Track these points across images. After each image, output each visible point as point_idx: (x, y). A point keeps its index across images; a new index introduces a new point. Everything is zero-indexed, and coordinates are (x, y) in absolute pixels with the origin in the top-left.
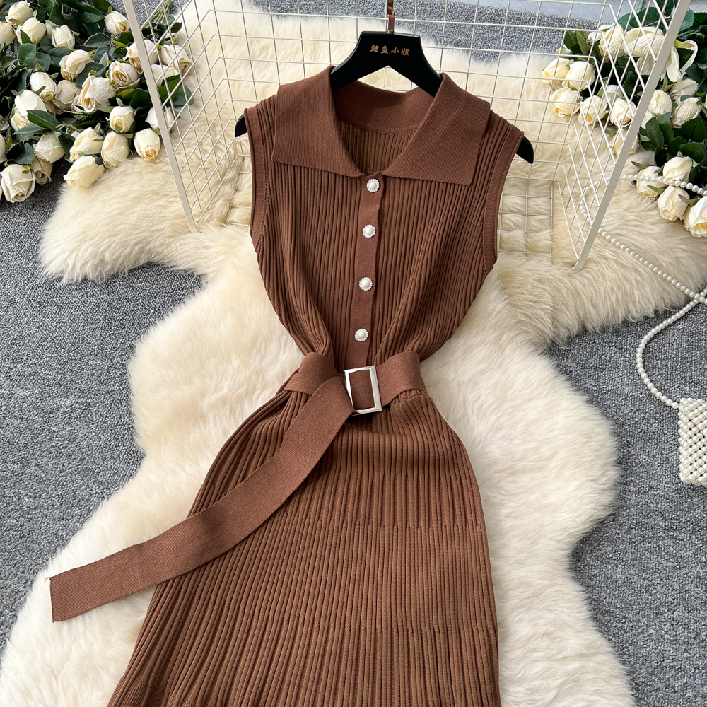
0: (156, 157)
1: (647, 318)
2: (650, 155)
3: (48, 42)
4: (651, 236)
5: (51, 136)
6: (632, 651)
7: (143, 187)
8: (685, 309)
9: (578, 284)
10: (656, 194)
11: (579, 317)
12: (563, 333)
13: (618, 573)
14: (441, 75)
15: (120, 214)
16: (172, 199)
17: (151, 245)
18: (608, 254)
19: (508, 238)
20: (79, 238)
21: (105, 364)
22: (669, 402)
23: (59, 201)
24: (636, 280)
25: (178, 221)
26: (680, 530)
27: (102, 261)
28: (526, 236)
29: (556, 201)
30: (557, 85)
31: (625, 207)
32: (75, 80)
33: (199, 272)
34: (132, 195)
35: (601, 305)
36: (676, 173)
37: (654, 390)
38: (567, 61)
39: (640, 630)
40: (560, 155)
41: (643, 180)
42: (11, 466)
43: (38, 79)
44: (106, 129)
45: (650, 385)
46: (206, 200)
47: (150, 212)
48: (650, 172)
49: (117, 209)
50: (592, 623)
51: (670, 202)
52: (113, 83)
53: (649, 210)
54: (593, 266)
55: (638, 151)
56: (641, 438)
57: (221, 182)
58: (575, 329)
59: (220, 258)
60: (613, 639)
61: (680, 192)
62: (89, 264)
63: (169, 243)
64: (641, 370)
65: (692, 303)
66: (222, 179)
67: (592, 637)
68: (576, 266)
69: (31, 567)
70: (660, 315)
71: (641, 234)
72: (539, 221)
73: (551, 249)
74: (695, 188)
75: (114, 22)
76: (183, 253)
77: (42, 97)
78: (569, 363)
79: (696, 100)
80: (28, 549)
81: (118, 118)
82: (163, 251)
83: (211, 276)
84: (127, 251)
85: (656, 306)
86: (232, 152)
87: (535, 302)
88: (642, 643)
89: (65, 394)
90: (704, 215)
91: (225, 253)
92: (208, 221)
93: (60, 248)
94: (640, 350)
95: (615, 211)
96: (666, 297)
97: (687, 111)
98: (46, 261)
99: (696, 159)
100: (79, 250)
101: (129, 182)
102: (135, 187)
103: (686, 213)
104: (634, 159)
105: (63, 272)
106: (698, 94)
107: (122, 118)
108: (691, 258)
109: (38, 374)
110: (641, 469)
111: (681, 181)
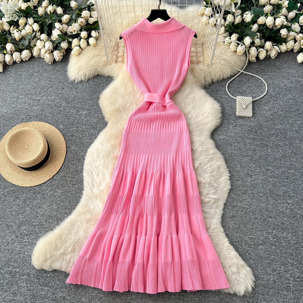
0: (95, 45)
1: (228, 77)
2: (228, 33)
3: (56, 13)
4: (228, 56)
5: (65, 41)
7: (94, 54)
8: (238, 74)
9: (210, 70)
10: (229, 45)
11: (211, 79)
12: (207, 83)
13: (222, 137)
15: (89, 62)
16: (102, 57)
17: (98, 70)
18: (217, 61)
20: (79, 69)
21: (92, 102)
22: (234, 98)
23: (70, 59)
24: (225, 68)
25: (104, 63)
26: (236, 127)
27: (86, 75)
28: (197, 58)
29: (204, 48)
30: (203, 15)
31: (222, 48)
32: (67, 24)
33: (112, 76)
34: (91, 57)
35: (216, 75)
36: (234, 39)
37: (230, 95)
38: (205, 7)
40: (204, 35)
41: (226, 41)
42: (74, 128)
43: (57, 25)
44: (80, 38)
45: (229, 94)
46: (111, 56)
47: (96, 61)
48: (228, 38)
49: (88, 61)
50: (216, 148)
51: (233, 47)
52: (80, 25)
53: (228, 49)
54: (214, 65)
55: (225, 32)
56: (227, 107)
57: (114, 51)
58: (210, 82)
59: (117, 72)
61: (235, 44)
62: (82, 77)
63: (103, 69)
64: (227, 91)
65: (240, 73)
66: (114, 49)
67: (216, 150)
68: (210, 66)
70: (231, 77)
71: (226, 56)
72: (200, 54)
73: (203, 62)
74: (238, 42)
75: (73, 4)
76: (107, 71)
77: (59, 30)
78: (209, 91)
79: (240, 16)
80: (83, 146)
82: (101, 71)
83: (115, 77)
84: (92, 72)
85: (230, 74)
87: (200, 76)
89: (83, 110)
90: (240, 49)
91: (119, 70)
92: (113, 62)
93: (73, 73)
94: (227, 86)
95: (219, 50)
96: (233, 72)
97: (238, 20)
98: (70, 77)
99: (239, 34)
100: (79, 73)
101: (89, 53)
102: (91, 54)
103: (237, 49)
104: (224, 35)
105: (75, 79)
106: (241, 14)
107: (85, 35)
108: (239, 61)
109: (75, 106)
110: (227, 114)
111: (235, 41)
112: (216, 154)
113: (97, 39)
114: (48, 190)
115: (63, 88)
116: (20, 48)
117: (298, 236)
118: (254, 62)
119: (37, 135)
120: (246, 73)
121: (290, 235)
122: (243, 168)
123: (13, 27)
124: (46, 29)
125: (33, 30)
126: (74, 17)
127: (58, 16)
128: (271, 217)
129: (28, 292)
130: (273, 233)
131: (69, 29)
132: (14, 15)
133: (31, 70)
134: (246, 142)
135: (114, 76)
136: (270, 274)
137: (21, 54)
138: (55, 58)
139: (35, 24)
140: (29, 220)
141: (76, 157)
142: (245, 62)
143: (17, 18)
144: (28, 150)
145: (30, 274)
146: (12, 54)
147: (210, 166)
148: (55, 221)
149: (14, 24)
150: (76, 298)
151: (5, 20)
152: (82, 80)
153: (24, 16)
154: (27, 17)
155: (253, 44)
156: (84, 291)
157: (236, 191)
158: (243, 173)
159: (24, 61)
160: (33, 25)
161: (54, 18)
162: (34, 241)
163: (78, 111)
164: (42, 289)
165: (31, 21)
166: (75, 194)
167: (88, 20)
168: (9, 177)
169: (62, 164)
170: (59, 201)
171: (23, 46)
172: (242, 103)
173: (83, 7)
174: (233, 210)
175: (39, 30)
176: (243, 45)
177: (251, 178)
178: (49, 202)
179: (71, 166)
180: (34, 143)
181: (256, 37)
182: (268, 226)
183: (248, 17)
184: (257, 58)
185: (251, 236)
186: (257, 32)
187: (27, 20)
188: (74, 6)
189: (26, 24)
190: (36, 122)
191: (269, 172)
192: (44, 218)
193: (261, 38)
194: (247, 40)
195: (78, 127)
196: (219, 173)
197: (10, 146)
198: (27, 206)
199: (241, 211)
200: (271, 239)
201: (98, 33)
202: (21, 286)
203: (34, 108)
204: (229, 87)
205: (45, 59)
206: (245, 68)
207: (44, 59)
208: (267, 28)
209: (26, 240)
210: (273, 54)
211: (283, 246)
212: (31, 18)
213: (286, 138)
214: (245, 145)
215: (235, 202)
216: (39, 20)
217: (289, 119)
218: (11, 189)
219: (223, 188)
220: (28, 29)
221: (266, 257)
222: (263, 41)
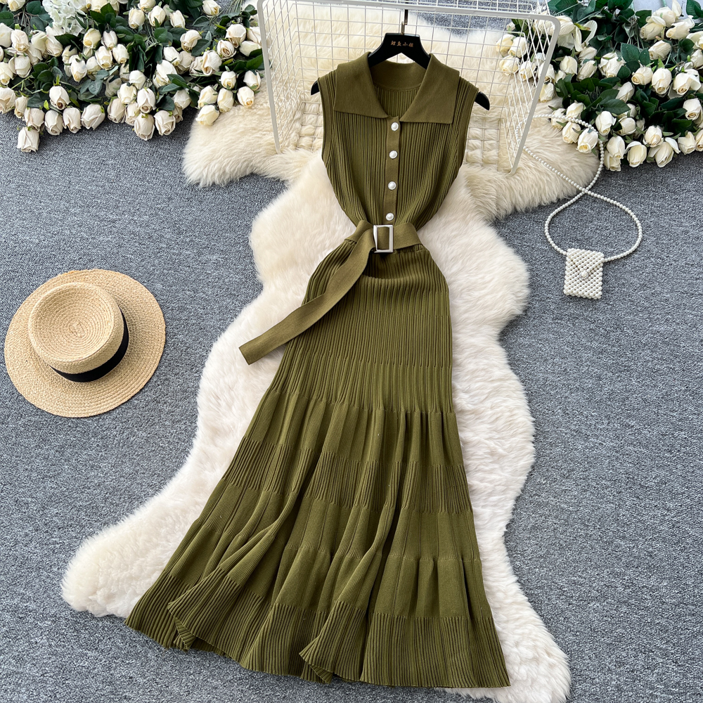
0: (251, 106)
1: (552, 203)
2: (560, 100)
3: (168, 24)
4: (555, 153)
5: (183, 91)
7: (246, 125)
8: (576, 198)
9: (513, 184)
10: (562, 127)
11: (512, 203)
12: (503, 213)
13: (526, 341)
14: (430, 55)
15: (234, 142)
16: (264, 133)
17: (253, 162)
18: (531, 164)
19: (471, 155)
20: (209, 158)
21: (232, 235)
22: (562, 251)
23: (191, 134)
24: (547, 180)
25: (269, 147)
26: (561, 319)
27: (224, 172)
28: (483, 153)
29: (502, 131)
30: (505, 53)
31: (543, 135)
32: (191, 51)
33: (283, 179)
34: (240, 131)
35: (525, 196)
36: (573, 114)
37: (553, 245)
38: (513, 36)
40: (505, 101)
41: (554, 118)
42: (188, 293)
43: (169, 52)
44: (219, 86)
45: (552, 242)
46: (285, 132)
47: (251, 141)
48: (559, 112)
49: (231, 139)
50: (508, 367)
51: (568, 133)
52: (221, 56)
53: (558, 136)
54: (522, 172)
55: (554, 98)
56: (544, 272)
57: (293, 121)
58: (510, 210)
59: (297, 170)
61: (575, 126)
62: (216, 175)
63: (265, 161)
64: (547, 234)
65: (581, 194)
66: (293, 118)
67: (508, 371)
68: (511, 172)
70: (560, 201)
71: (552, 152)
72: (490, 144)
73: (497, 162)
74: (583, 123)
76: (272, 168)
77: (173, 65)
78: (505, 231)
79: (593, 62)
80: (205, 335)
81: (228, 80)
82: (260, 166)
83: (290, 181)
84: (239, 166)
85: (558, 195)
86: (299, 101)
87: (486, 194)
88: (536, 374)
89: (212, 252)
90: (585, 141)
91: (300, 167)
92: (288, 146)
93: (197, 165)
94: (547, 222)
95: (536, 137)
96: (565, 191)
97: (587, 70)
98: (188, 173)
99: (586, 104)
100: (210, 166)
101: (237, 122)
102: (241, 125)
103: (578, 138)
104: (550, 104)
105: (200, 179)
106: (596, 58)
107: (231, 80)
108: (581, 166)
109: (194, 242)
110: (543, 288)
111: (576, 119)
112: (507, 380)
113: (256, 91)
114: (117, 429)
115: (170, 199)
116: (82, 98)
117: (683, 589)
118: (616, 172)
119: (102, 301)
120: (595, 195)
121: (665, 584)
122: (569, 418)
123: (70, 50)
124: (143, 59)
125: (114, 61)
126: (208, 36)
127: (172, 32)
128: (624, 537)
129: (50, 658)
130: (625, 575)
131: (195, 63)
132: (73, 22)
133: (101, 151)
134: (580, 357)
135: (287, 180)
136: (609, 669)
137: (81, 113)
138: (158, 129)
139: (120, 45)
140: (67, 493)
141: (186, 359)
142: (595, 170)
143: (80, 29)
144: (79, 335)
145: (59, 618)
146: (62, 111)
147: (492, 408)
148: (125, 501)
149: (73, 42)
150: (157, 683)
151: (53, 32)
152: (214, 184)
153: (96, 27)
154: (102, 29)
155: (616, 128)
156: (177, 668)
157: (547, 470)
158: (567, 428)
159: (88, 128)
160: (114, 49)
161: (163, 36)
162: (76, 542)
163: (200, 254)
164: (82, 655)
165: (110, 37)
166: (176, 444)
167: (239, 47)
168: (31, 393)
169: (153, 372)
170: (138, 455)
171: (87, 96)
172: (579, 266)
173: (231, 15)
174: (537, 513)
175: (128, 60)
176: (592, 130)
177: (585, 441)
178: (117, 457)
179: (172, 378)
180: (95, 320)
181: (626, 113)
182: (616, 557)
183: (612, 64)
184: (625, 162)
185: (573, 578)
186: (628, 102)
187: (102, 36)
188: (212, 12)
189: (99, 45)
190: (101, 271)
191: (629, 431)
192: (100, 493)
193: (637, 118)
194: (605, 120)
195: (195, 291)
196: (510, 424)
197: (40, 322)
198: (65, 460)
199: (556, 517)
200: (620, 589)
201: (261, 77)
202: (36, 643)
203: (101, 238)
204: (553, 226)
205: (135, 129)
206: (595, 184)
207: (133, 127)
208: (654, 94)
209: (57, 540)
210: (663, 157)
211: (647, 608)
212: (112, 33)
213: (676, 357)
214: (579, 363)
215: (543, 495)
216: (129, 37)
217: (686, 310)
218: (33, 419)
219: (516, 460)
220: (103, 56)
221: (604, 630)
222: (641, 123)
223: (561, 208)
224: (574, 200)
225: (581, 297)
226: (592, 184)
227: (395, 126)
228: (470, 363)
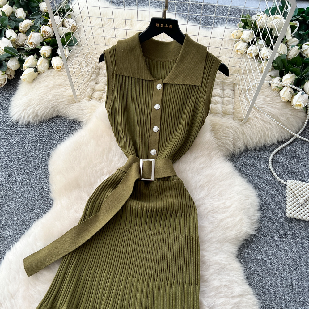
0: (60, 69)
1: (274, 144)
2: (277, 72)
3: (14, 16)
4: (275, 109)
5: (14, 58)
6: (264, 290)
7: (55, 82)
8: (291, 140)
9: (245, 130)
10: (279, 90)
11: (244, 143)
12: (237, 150)
13: (259, 256)
15: (45, 94)
16: (68, 88)
17: (58, 108)
18: (258, 116)
19: (214, 108)
20: (26, 105)
21: (37, 161)
22: (282, 181)
23: (18, 88)
24: (270, 128)
25: (70, 98)
26: (286, 238)
27: (37, 115)
28: (222, 107)
29: (236, 92)
31: (266, 95)
32: (25, 33)
33: (79, 121)
34: (50, 86)
35: (254, 138)
36: (288, 81)
37: (276, 176)
38: (242, 29)
39: (267, 281)
40: (238, 72)
41: (274, 83)
43: (9, 33)
44: (39, 56)
45: (275, 174)
46: (82, 88)
47: (58, 94)
48: (277, 80)
49: (43, 92)
51: (285, 94)
52: (42, 36)
53: (276, 96)
54: (251, 121)
55: (272, 70)
56: (270, 197)
57: (90, 80)
58: (243, 148)
59: (89, 115)
60: (256, 285)
61: (289, 89)
62: (31, 117)
63: (66, 108)
64: (271, 167)
65: (294, 138)
66: (90, 79)
68: (244, 121)
69: (4, 251)
70: (279, 143)
71: (272, 107)
73: (233, 113)
74: (296, 88)
75: (43, 6)
76: (72, 112)
77: (11, 41)
78: (240, 163)
79: (298, 47)
81: (44, 51)
82: (63, 111)
83: (84, 122)
84: (48, 111)
85: (278, 139)
86: (95, 67)
87: (225, 137)
88: (268, 287)
89: (20, 174)
90: (299, 100)
91: (91, 112)
92: (83, 98)
93: (18, 109)
94: (271, 158)
95: (261, 97)
96: (282, 135)
97: (294, 52)
98: (12, 114)
99: (297, 75)
100: (26, 110)
101: (49, 80)
102: (52, 82)
103: (292, 99)
104: (270, 74)
106: (299, 45)
107: (47, 52)
108: (294, 118)
109: (8, 165)
110: (270, 211)
111: (290, 84)
120: (304, 139)
127: (14, 21)
131: (27, 41)
134: (303, 273)
135: (82, 122)
142: (303, 121)
161: (6, 22)
172: (297, 195)
176: (303, 93)
188: (45, 10)
201: (70, 51)
204: (274, 161)
206: (303, 131)
223: (280, 148)
224: (289, 142)
225: (300, 220)
226: (301, 131)
227: (159, 86)
228: (214, 279)
